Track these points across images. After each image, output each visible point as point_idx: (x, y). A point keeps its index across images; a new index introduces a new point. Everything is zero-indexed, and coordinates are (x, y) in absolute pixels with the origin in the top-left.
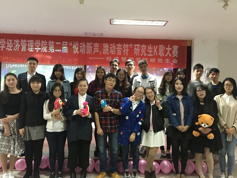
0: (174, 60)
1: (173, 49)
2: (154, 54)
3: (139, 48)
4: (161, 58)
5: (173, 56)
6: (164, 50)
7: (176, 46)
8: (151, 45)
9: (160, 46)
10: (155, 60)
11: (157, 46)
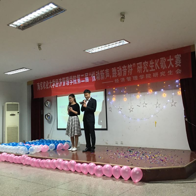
0: (177, 71)
1: (176, 58)
2: (156, 69)
3: (141, 66)
4: (164, 70)
5: (176, 66)
6: (165, 62)
7: (178, 55)
8: (152, 60)
9: (161, 58)
10: (157, 74)
11: (158, 60)
